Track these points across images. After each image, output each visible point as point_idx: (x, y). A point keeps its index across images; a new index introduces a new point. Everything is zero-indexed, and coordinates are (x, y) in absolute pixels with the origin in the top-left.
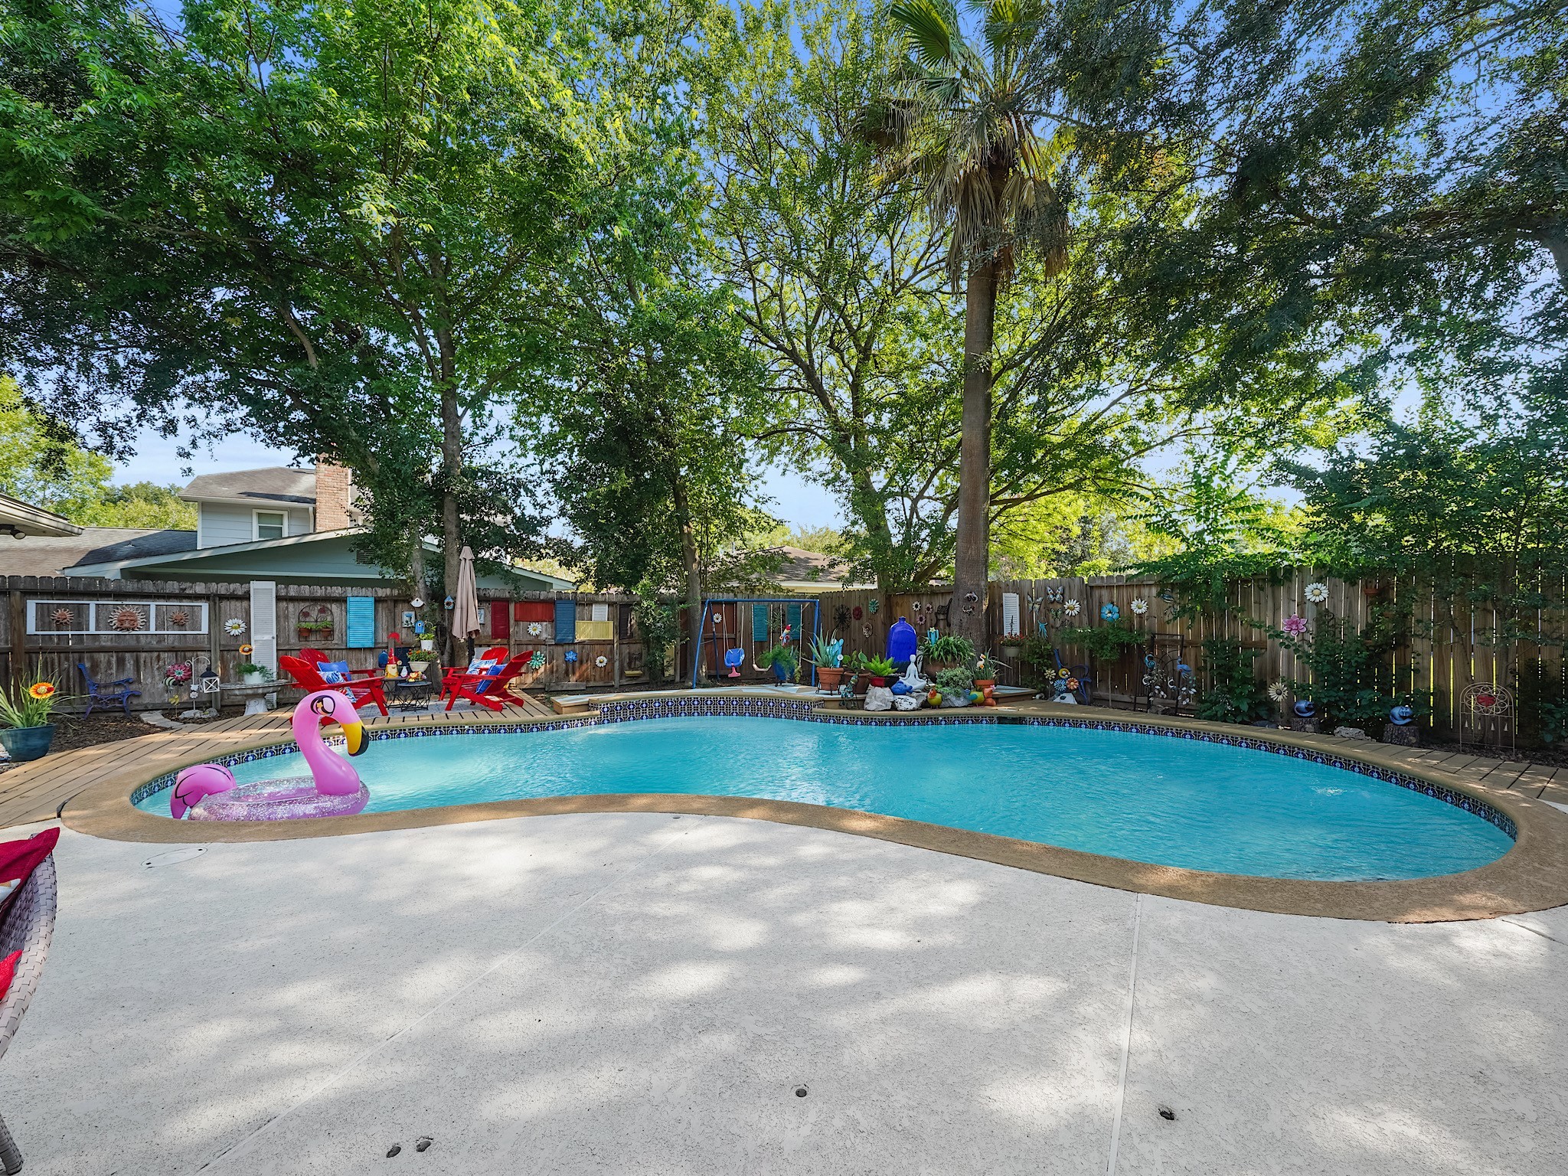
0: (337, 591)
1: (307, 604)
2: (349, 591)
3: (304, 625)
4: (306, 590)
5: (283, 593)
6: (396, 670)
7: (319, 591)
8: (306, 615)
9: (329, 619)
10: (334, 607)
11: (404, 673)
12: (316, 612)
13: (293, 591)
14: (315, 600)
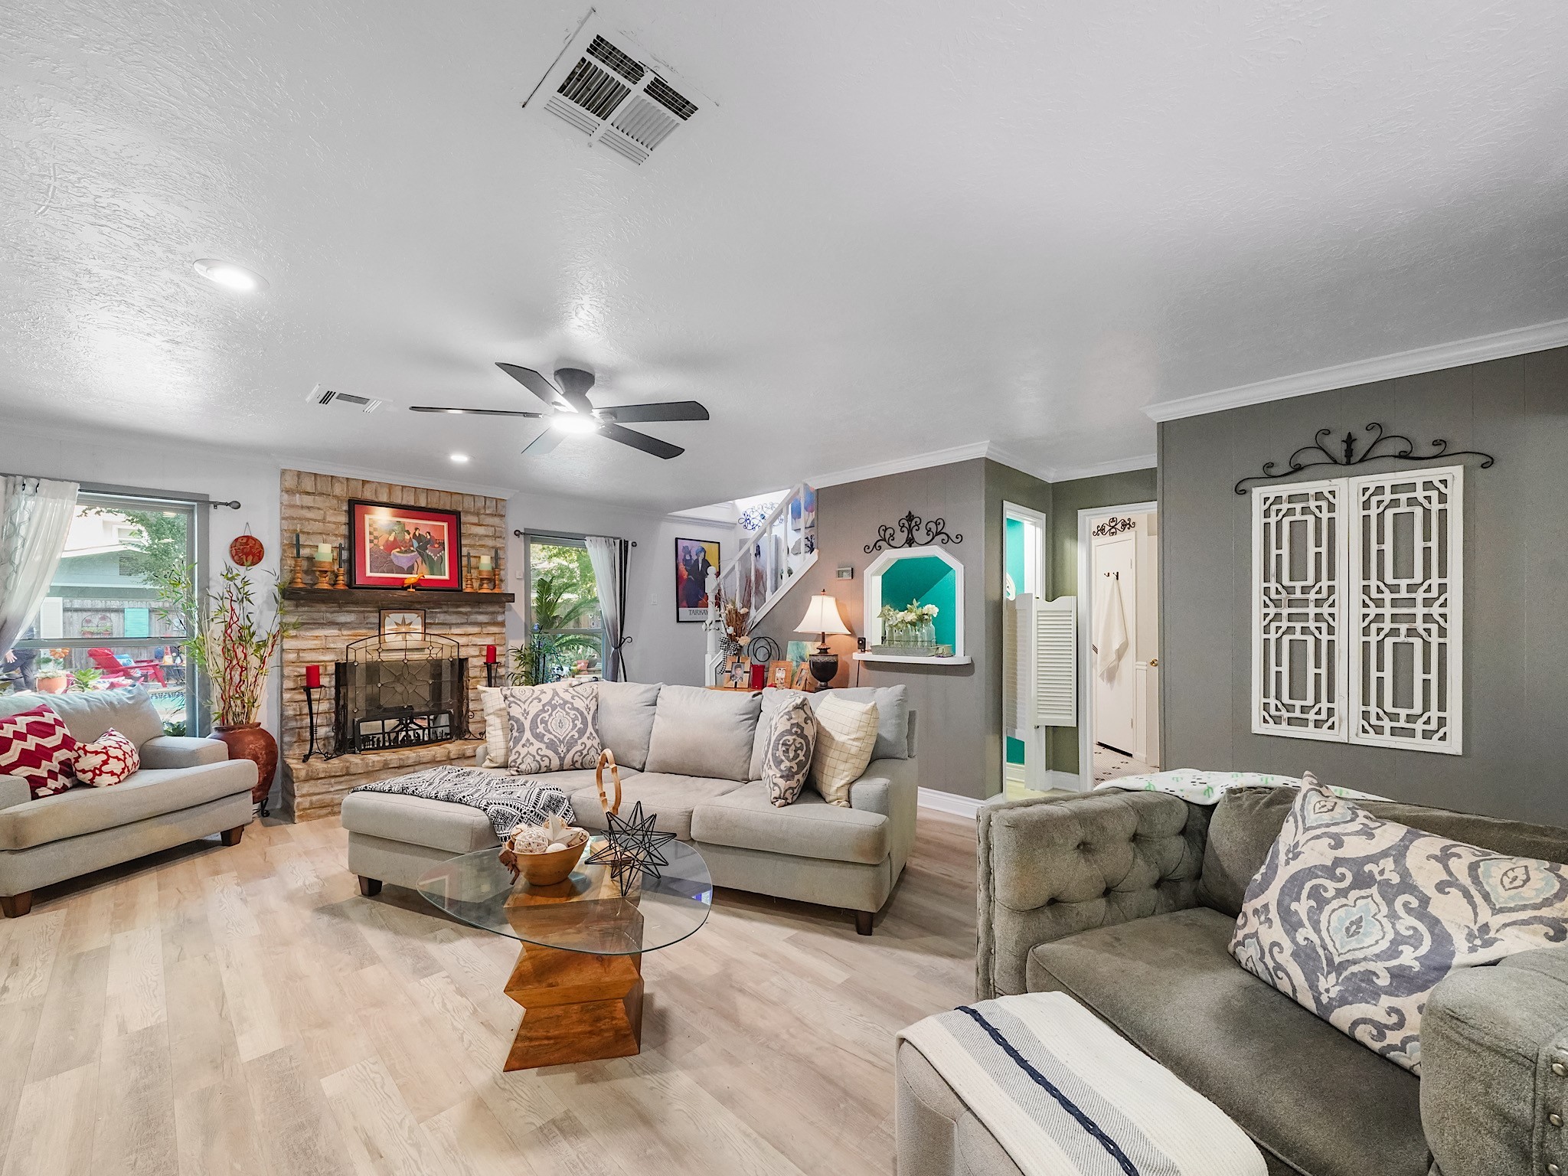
0: (114, 604)
1: (89, 613)
2: (126, 604)
3: (86, 629)
4: (88, 603)
5: (68, 605)
6: (171, 659)
7: (100, 604)
8: (89, 621)
9: (108, 624)
10: (113, 615)
11: (178, 661)
12: (97, 620)
13: (77, 603)
14: (97, 611)
